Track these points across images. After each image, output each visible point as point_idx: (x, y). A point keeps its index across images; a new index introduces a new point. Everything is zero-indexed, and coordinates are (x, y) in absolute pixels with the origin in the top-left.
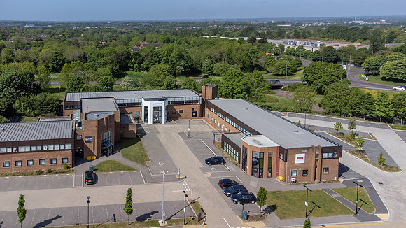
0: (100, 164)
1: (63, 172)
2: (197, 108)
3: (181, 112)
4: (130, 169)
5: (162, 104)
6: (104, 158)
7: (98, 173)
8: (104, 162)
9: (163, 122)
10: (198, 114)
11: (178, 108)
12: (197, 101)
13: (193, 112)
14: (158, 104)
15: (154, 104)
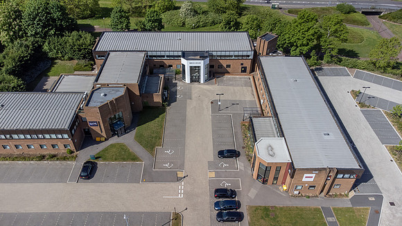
0: (106, 149)
1: (65, 159)
2: (248, 64)
3: (228, 66)
4: (135, 158)
5: (201, 64)
6: (114, 140)
7: (100, 163)
8: (112, 146)
9: (202, 81)
10: (248, 70)
11: (224, 63)
12: (248, 56)
13: (242, 68)
14: (196, 63)
15: (192, 63)
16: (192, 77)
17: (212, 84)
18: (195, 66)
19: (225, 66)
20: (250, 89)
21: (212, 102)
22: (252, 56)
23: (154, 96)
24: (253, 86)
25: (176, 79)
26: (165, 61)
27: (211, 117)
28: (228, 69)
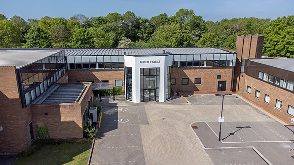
14: (152, 62)
15: (144, 62)
16: (143, 90)
17: (180, 103)
18: (150, 68)
19: (193, 81)
20: (249, 107)
21: (194, 127)
22: (234, 62)
23: (62, 110)
24: (251, 104)
25: (114, 100)
26: (96, 72)
27: (207, 155)
28: (197, 86)
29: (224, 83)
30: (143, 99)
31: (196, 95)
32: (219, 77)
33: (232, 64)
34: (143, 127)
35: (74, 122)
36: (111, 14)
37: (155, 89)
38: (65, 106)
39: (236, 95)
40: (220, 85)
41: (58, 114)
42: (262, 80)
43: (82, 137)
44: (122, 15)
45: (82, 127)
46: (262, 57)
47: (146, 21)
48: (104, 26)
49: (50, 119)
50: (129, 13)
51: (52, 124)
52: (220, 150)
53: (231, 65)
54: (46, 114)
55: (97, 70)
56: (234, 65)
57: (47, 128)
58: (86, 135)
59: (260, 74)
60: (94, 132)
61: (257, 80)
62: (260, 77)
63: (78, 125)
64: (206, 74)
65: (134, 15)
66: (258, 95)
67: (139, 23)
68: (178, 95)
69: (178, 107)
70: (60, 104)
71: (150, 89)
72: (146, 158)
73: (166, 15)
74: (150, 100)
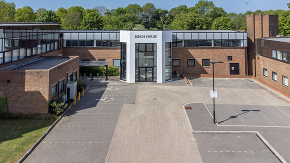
2: (239, 56)
5: (158, 38)
10: (242, 68)
13: (231, 65)
14: (149, 36)
15: (139, 37)
16: (138, 68)
17: (181, 84)
18: (146, 44)
19: (200, 62)
20: (265, 91)
21: (187, 108)
22: (246, 41)
23: (27, 77)
24: (267, 88)
25: (107, 80)
26: (93, 51)
27: (194, 139)
28: (205, 68)
29: (236, 65)
30: (138, 79)
31: (203, 79)
32: (230, 58)
33: (244, 44)
34: (126, 107)
35: (39, 92)
36: (130, 6)
37: (153, 68)
38: (31, 73)
39: (252, 79)
40: (233, 68)
41: (22, 83)
42: (276, 59)
43: (47, 112)
44: (142, 6)
45: (47, 99)
46: (277, 36)
47: (166, 12)
48: (123, 16)
49: (12, 88)
50: (148, 5)
51: (13, 95)
52: (213, 134)
53: (242, 46)
54: (9, 82)
55: (94, 48)
56: (246, 45)
57: (6, 100)
58: (51, 110)
59: (274, 52)
60: (62, 107)
61: (271, 60)
62: (274, 56)
63: (43, 97)
64: (215, 55)
65: (153, 7)
66: (276, 78)
67: (159, 14)
68: (182, 77)
69: (177, 88)
70: (26, 71)
71: (146, 67)
72: (113, 139)
73: (186, 7)
74: (146, 80)
